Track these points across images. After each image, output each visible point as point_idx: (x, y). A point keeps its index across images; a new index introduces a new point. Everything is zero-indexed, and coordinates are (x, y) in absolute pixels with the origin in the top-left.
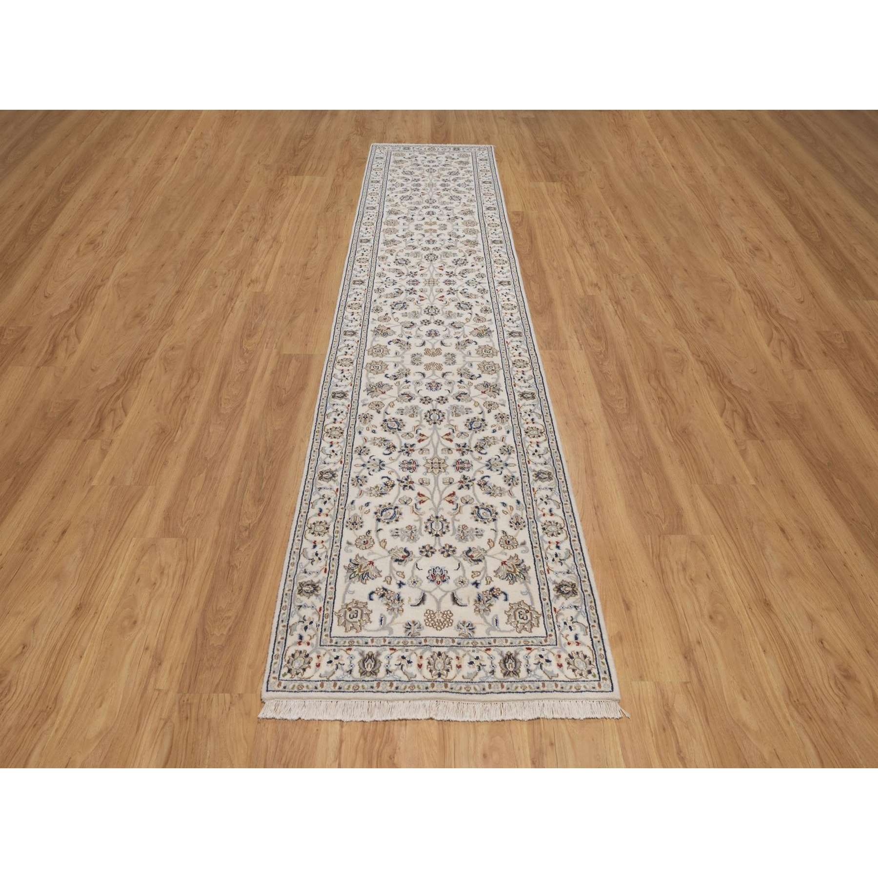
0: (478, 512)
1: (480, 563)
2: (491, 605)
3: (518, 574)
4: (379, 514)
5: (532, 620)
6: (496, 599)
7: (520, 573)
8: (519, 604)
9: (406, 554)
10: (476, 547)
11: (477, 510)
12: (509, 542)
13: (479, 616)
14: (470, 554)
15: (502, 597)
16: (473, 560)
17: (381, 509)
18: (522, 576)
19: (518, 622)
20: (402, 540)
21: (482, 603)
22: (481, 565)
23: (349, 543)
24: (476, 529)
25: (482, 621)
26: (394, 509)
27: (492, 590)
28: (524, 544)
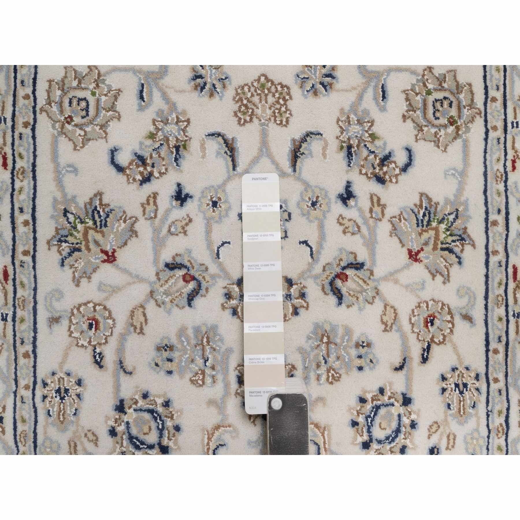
0: (161, 436)
1: (169, 260)
2: (152, 136)
3: (80, 227)
4: (406, 421)
5: (61, 97)
6: (139, 152)
7: (75, 228)
8: (86, 140)
9: (339, 283)
10: (175, 310)
11: (165, 442)
12: (90, 326)
13: (180, 110)
14: (192, 285)
15: (123, 159)
16: (186, 267)
17: (400, 440)
18: (71, 218)
19: (93, 94)
20: (348, 332)
21: (172, 142)
22: (167, 256)
23: (468, 318)
24: (170, 372)
25: (174, 97)
26: (371, 440)
27: (147, 179)
28: (54, 320)
